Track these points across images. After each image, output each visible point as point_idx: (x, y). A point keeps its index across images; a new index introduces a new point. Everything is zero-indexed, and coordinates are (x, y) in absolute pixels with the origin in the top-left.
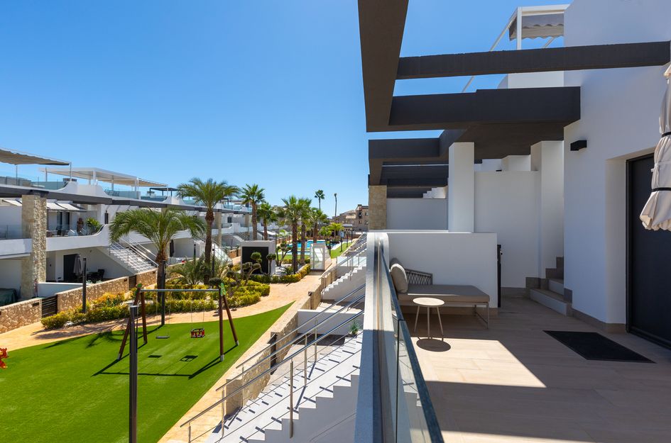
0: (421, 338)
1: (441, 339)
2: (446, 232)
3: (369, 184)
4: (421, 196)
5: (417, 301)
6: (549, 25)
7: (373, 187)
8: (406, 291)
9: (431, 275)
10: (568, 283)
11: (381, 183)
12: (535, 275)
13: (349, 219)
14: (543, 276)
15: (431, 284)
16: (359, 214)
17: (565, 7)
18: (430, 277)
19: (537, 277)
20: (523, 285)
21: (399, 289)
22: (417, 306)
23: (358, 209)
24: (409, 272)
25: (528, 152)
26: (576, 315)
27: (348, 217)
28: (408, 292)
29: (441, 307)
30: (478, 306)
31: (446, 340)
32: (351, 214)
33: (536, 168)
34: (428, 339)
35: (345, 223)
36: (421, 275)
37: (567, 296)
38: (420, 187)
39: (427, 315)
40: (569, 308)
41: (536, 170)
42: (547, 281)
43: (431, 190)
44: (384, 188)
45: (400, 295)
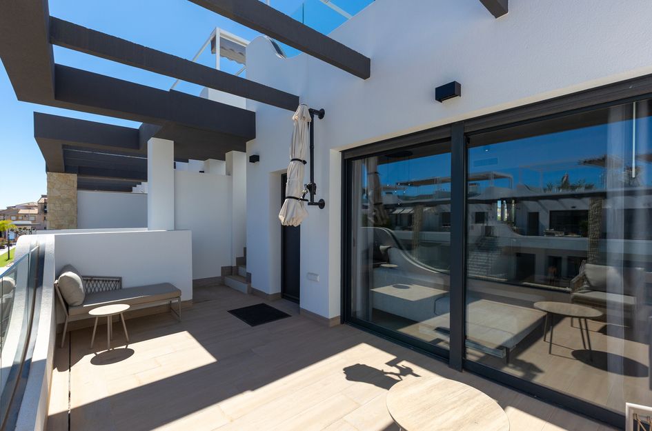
0: (98, 353)
1: (124, 347)
2: (145, 230)
3: (47, 170)
4: (130, 190)
5: (93, 312)
6: (240, 53)
7: (55, 174)
8: (81, 302)
9: (121, 278)
10: (249, 269)
11: (67, 170)
12: (228, 264)
13: (25, 215)
14: (234, 265)
15: (121, 288)
16: (44, 208)
17: (248, 42)
18: (119, 280)
19: (230, 265)
20: (219, 274)
21: (70, 302)
22: (94, 318)
23: (43, 201)
24: (87, 279)
25: (224, 159)
26: (254, 293)
27: (21, 211)
28: (85, 302)
29: (125, 313)
30: (173, 302)
31: (130, 346)
32: (29, 207)
33: (229, 173)
34: (109, 351)
35: (17, 219)
36: (106, 280)
37: (248, 278)
38: (125, 180)
39: (106, 324)
40: (250, 287)
41: (229, 175)
42: (237, 267)
43: (140, 184)
44: (73, 177)
45: (71, 310)
